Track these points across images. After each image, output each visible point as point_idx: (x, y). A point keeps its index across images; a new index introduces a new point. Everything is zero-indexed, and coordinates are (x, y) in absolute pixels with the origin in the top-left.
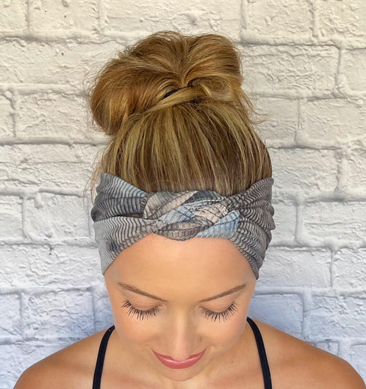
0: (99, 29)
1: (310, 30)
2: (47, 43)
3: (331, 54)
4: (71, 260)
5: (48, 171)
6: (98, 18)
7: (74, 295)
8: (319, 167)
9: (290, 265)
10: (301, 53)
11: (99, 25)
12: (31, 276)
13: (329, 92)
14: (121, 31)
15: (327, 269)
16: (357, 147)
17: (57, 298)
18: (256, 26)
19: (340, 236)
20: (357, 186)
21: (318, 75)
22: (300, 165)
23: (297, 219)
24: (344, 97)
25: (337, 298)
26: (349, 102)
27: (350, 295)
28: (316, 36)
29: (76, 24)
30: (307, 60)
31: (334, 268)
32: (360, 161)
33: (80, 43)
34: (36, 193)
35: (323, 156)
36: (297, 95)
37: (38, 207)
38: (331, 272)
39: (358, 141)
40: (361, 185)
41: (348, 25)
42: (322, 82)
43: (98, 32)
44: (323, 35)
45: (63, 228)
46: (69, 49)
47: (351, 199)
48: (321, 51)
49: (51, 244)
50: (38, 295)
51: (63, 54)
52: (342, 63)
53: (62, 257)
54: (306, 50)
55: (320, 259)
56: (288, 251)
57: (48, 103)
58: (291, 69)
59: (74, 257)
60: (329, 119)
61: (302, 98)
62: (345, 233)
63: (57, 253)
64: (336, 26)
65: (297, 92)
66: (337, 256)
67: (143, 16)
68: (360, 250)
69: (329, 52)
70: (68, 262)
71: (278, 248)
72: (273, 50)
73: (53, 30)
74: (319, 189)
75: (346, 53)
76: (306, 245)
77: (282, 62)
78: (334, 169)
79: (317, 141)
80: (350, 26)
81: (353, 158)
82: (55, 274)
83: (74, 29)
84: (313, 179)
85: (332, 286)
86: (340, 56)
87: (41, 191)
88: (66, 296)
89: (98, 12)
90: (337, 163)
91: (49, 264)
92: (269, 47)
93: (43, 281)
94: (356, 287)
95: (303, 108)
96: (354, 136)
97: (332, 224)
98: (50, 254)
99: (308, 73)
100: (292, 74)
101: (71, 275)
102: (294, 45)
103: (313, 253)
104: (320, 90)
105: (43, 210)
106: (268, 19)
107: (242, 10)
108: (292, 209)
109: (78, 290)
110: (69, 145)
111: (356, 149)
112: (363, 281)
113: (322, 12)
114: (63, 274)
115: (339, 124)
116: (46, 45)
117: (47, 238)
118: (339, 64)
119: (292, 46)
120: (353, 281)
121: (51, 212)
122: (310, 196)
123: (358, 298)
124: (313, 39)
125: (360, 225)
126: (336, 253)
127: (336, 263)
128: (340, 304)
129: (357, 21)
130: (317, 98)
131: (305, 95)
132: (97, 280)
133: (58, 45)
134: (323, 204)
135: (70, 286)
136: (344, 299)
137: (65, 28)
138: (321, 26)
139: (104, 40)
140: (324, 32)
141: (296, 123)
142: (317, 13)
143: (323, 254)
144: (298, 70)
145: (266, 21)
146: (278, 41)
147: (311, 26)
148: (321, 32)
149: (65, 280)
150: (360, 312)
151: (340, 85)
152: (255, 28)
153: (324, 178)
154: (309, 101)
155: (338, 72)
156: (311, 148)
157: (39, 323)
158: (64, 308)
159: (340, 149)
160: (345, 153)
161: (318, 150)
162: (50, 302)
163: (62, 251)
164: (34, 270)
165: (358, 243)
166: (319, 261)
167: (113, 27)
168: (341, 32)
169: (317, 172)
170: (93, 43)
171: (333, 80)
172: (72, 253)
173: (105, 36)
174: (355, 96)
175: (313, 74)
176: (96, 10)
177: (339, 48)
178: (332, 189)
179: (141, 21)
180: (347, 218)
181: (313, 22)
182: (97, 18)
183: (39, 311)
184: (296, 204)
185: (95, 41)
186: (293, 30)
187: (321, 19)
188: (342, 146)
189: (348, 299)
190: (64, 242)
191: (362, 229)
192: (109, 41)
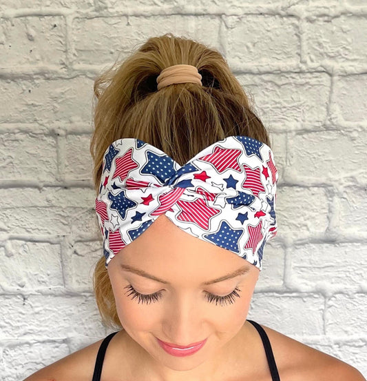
0: (67, 63)
1: (297, 55)
2: (13, 80)
3: (322, 81)
4: (46, 310)
5: (18, 217)
6: (66, 52)
7: (49, 346)
8: (309, 207)
9: (280, 312)
10: (287, 81)
11: (67, 59)
12: (5, 327)
13: (320, 124)
14: (90, 64)
15: (320, 316)
16: (351, 184)
17: (32, 350)
18: (236, 53)
19: (333, 280)
20: (350, 226)
21: (307, 106)
22: (289, 205)
23: (285, 262)
24: (337, 129)
25: (331, 347)
26: (343, 134)
27: (346, 343)
28: (304, 63)
29: (43, 59)
30: (294, 90)
31: (328, 315)
32: (354, 199)
33: (48, 79)
34: (5, 241)
35: (313, 194)
36: (284, 128)
37: (9, 255)
38: (323, 319)
39: (352, 177)
40: (355, 225)
41: (339, 48)
42: (312, 113)
43: (66, 67)
44: (312, 61)
45: (35, 277)
46: (36, 85)
47: (343, 240)
48: (310, 78)
49: (24, 294)
50: (12, 347)
51: (30, 91)
52: (334, 91)
53: (37, 307)
54: (293, 78)
55: (313, 305)
56: (277, 297)
57: (15, 144)
58: (277, 100)
59: (50, 306)
60: (320, 154)
61: (290, 132)
62: (339, 278)
63: (31, 303)
64: (325, 51)
65: (284, 125)
66: (330, 303)
67: (114, 47)
68: (356, 296)
69: (320, 80)
70: (43, 312)
71: (266, 294)
72: (256, 79)
73: (19, 65)
74: (308, 229)
75: (339, 80)
76: (296, 291)
77: (266, 93)
78: (324, 208)
79: (307, 178)
80: (341, 50)
81: (345, 196)
82: (30, 325)
83: (41, 64)
84: (302, 219)
85: (325, 334)
86: (332, 83)
87: (11, 238)
88: (41, 348)
89: (66, 45)
90: (328, 202)
91: (24, 314)
92: (251, 76)
93: (17, 332)
94: (352, 334)
95: (291, 142)
96: (347, 173)
97: (323, 268)
98: (24, 304)
99: (296, 104)
100: (278, 105)
101: (47, 326)
102: (280, 73)
103: (305, 300)
104: (310, 122)
105: (14, 259)
106: (250, 45)
107: (220, 37)
108: (280, 252)
109: (54, 341)
110: (39, 188)
111: (349, 186)
112: (359, 328)
113: (310, 36)
114: (38, 325)
115: (331, 158)
116: (12, 82)
117: (19, 288)
118: (331, 92)
119: (278, 74)
120: (348, 329)
121: (23, 260)
122: (299, 238)
123: (354, 346)
124: (301, 65)
125: (355, 268)
126: (329, 300)
127: (330, 309)
128: (335, 353)
129: (350, 44)
130: (307, 131)
131: (293, 128)
132: (74, 331)
133: (25, 82)
134: (313, 246)
135: (45, 338)
136: (339, 347)
137: (32, 63)
138: (309, 51)
139: (73, 74)
140: (313, 57)
141: (284, 159)
142: (304, 37)
143: (316, 301)
144: (285, 101)
145: (248, 47)
146: (262, 69)
147: (299, 51)
148: (310, 58)
149: (40, 331)
150: (355, 360)
151: (333, 116)
152: (236, 56)
153: (313, 218)
154: (298, 134)
155: (330, 101)
156: (300, 186)
157: (15, 376)
158: (40, 360)
159: (332, 186)
160: (336, 191)
161: (308, 187)
162: (25, 354)
163: (36, 301)
164: (7, 321)
165: (354, 288)
166: (311, 308)
167: (83, 60)
168: (333, 57)
169: (306, 212)
170: (62, 78)
171: (325, 110)
172: (47, 303)
173: (74, 70)
174: (350, 128)
175: (301, 105)
176: (63, 43)
177: (331, 75)
178: (323, 230)
179: (112, 53)
180: (339, 261)
181: (300, 47)
182: (64, 52)
183: (13, 363)
184: (284, 246)
185: (63, 76)
186: (278, 57)
187: (308, 43)
188: (333, 183)
189: (344, 348)
190: (38, 291)
191: (356, 272)
192: (78, 76)
